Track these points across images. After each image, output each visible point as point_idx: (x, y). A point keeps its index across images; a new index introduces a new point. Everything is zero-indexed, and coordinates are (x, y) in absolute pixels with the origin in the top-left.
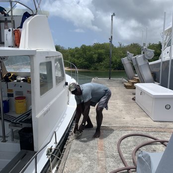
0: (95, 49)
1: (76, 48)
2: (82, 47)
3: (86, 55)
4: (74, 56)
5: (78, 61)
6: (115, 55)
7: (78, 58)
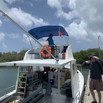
0: (89, 52)
1: (77, 52)
2: (80, 52)
3: (83, 56)
4: (76, 57)
5: (79, 60)
6: (102, 55)
7: (78, 58)
